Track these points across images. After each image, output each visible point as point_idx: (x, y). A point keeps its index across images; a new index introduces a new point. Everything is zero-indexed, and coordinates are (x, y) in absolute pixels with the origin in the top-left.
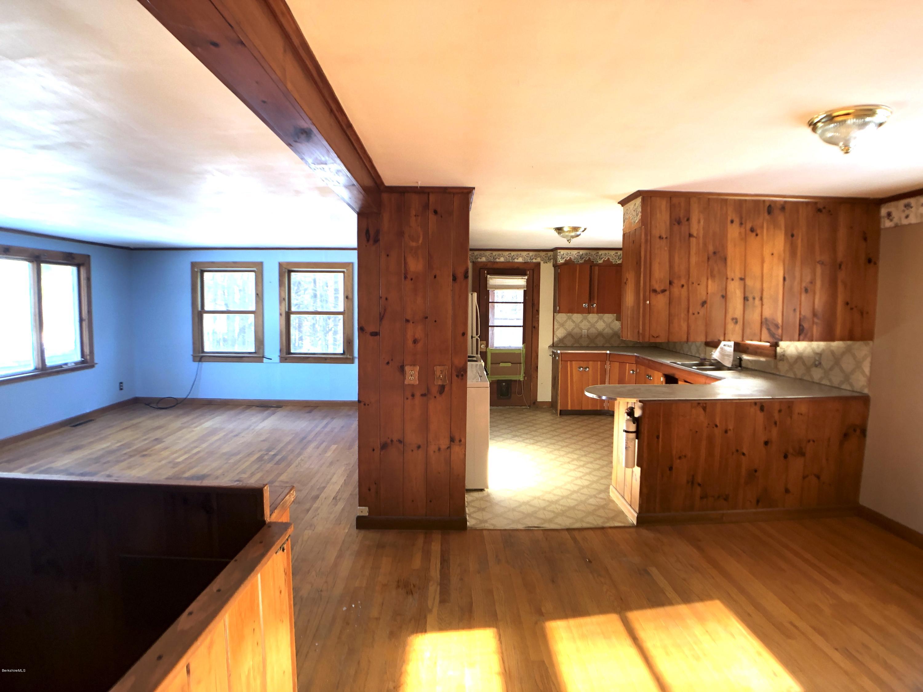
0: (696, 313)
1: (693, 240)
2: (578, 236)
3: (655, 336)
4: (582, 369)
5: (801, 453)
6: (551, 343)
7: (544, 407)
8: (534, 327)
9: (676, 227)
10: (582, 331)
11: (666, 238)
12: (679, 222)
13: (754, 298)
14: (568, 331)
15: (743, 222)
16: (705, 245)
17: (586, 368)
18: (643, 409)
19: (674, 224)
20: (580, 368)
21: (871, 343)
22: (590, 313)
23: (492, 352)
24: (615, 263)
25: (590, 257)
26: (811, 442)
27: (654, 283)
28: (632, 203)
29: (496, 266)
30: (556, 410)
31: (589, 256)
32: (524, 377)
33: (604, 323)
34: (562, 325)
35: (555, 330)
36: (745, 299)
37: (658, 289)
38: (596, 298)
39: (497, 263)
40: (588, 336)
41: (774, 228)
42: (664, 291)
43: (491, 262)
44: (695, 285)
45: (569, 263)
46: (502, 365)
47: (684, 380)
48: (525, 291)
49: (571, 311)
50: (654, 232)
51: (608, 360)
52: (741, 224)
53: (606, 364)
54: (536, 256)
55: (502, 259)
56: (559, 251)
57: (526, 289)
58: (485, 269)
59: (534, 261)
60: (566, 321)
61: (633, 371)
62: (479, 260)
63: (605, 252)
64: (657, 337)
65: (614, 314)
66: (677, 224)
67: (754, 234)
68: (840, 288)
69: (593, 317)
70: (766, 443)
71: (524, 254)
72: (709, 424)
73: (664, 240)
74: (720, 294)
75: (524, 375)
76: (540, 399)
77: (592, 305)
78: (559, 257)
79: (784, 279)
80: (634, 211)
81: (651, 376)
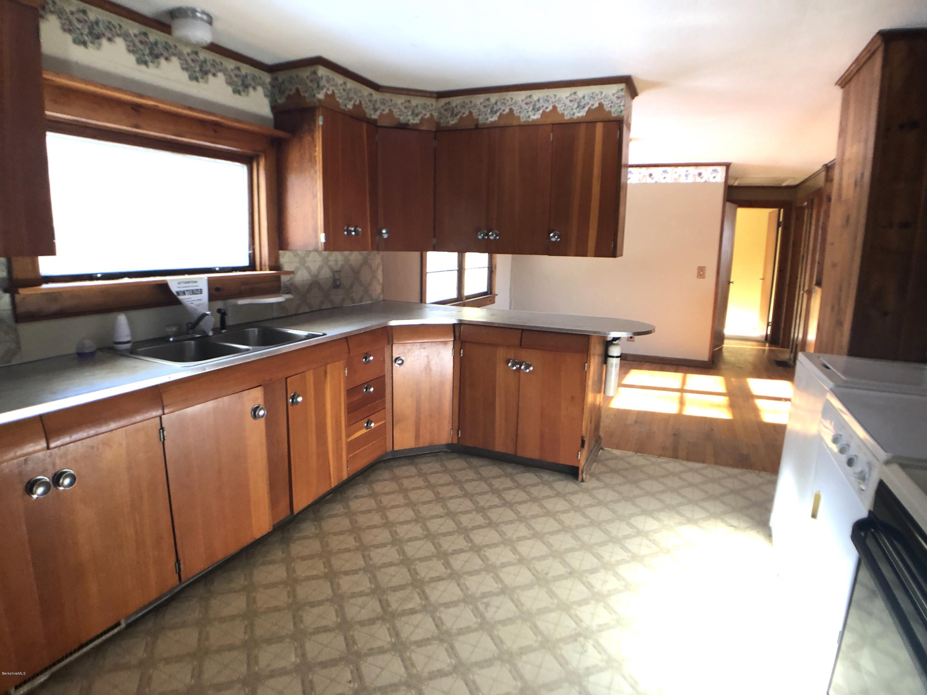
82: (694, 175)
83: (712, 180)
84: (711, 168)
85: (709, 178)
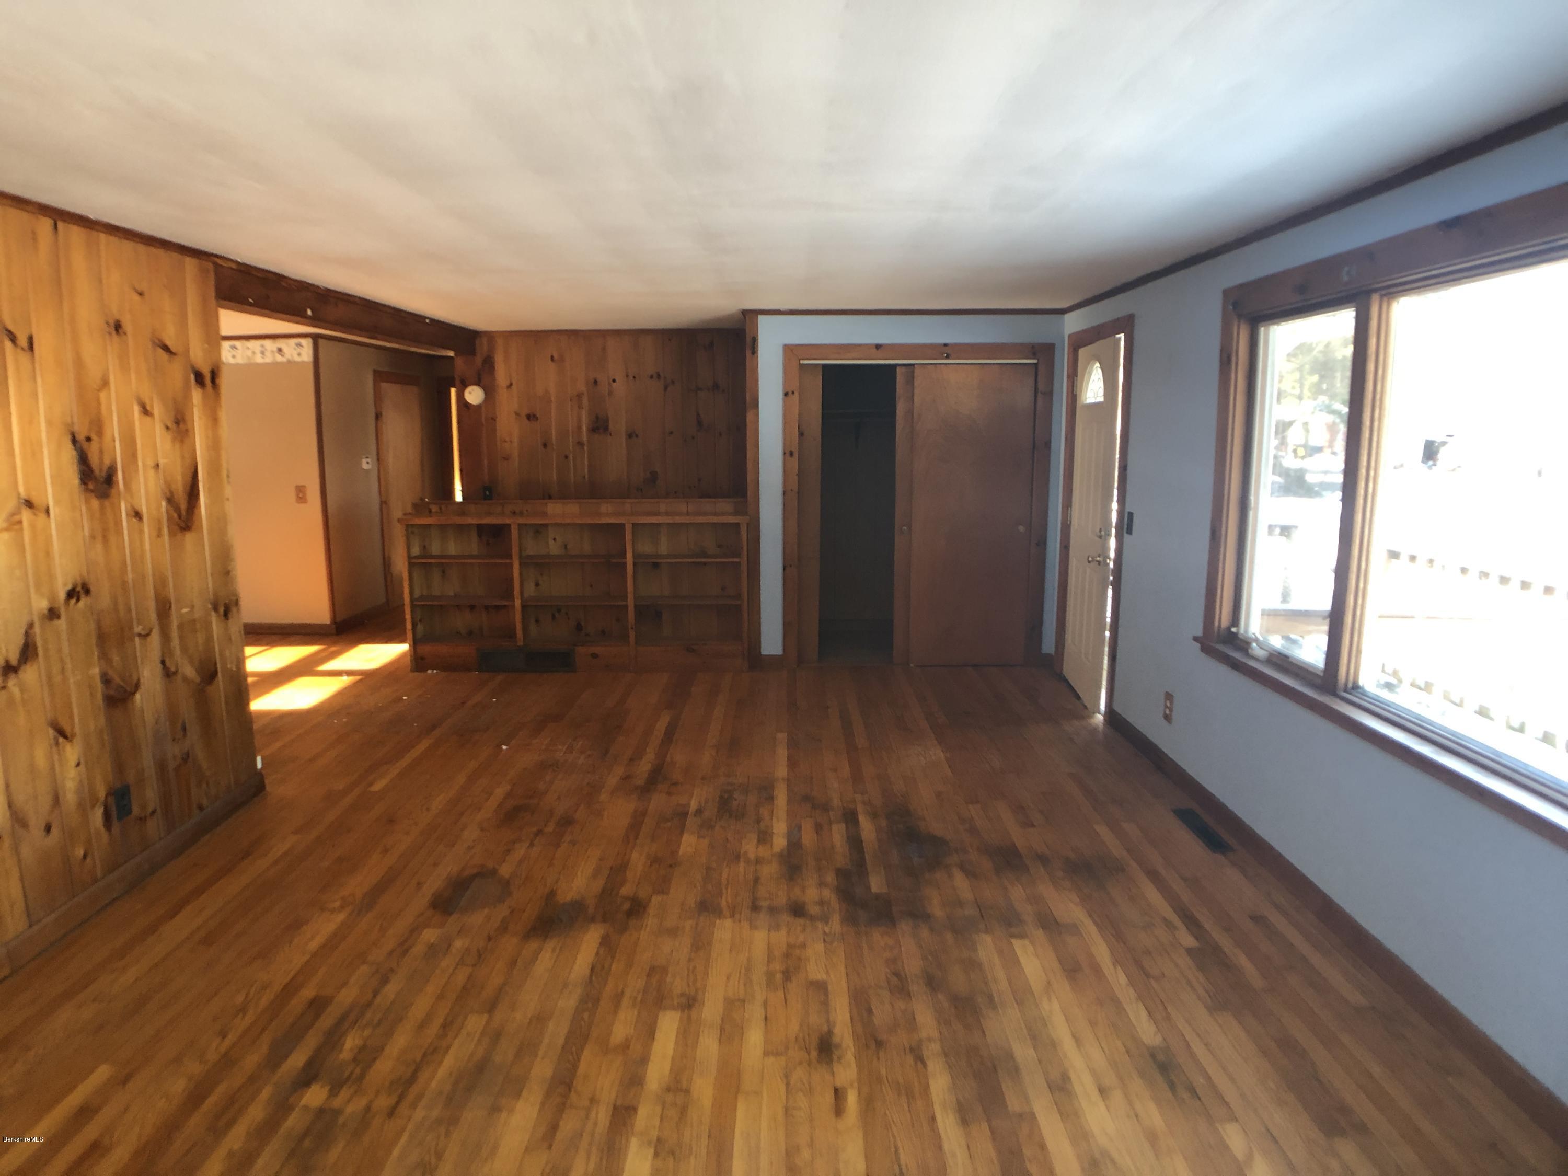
82: (272, 352)
83: (297, 359)
84: (293, 341)
85: (292, 355)
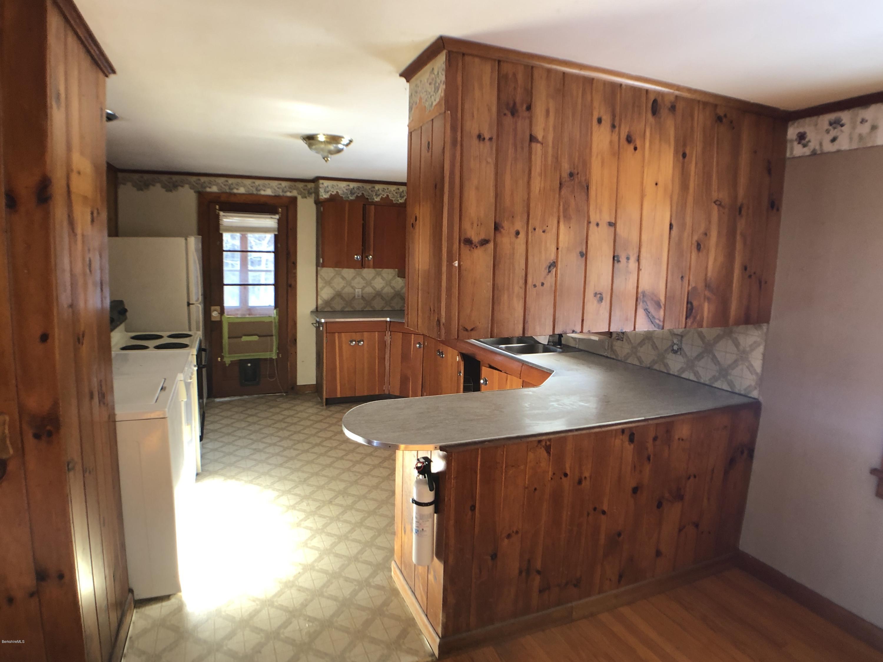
0: (539, 284)
1: (537, 148)
2: (339, 151)
3: (469, 329)
4: (354, 343)
5: (679, 497)
6: (313, 307)
7: (307, 392)
8: (290, 286)
9: (508, 120)
10: (355, 290)
11: (491, 139)
12: (514, 112)
13: (628, 259)
14: (337, 290)
15: (617, 124)
16: (557, 159)
17: (359, 342)
18: (448, 459)
19: (505, 114)
20: (351, 342)
21: (765, 326)
22: (364, 268)
23: (230, 322)
24: (396, 202)
25: (364, 192)
26: (692, 478)
27: (467, 225)
28: (428, 68)
29: (233, 199)
30: (322, 398)
31: (362, 191)
32: (278, 354)
33: (383, 280)
34: (328, 283)
35: (319, 290)
36: (615, 259)
37: (475, 239)
38: (372, 250)
39: (235, 194)
40: (362, 296)
41: (660, 140)
42: (484, 242)
43: (227, 193)
44: (539, 231)
45: (334, 199)
46: (245, 339)
47: (489, 364)
48: (276, 236)
49: (338, 264)
50: (468, 125)
51: (388, 329)
52: (613, 126)
53: (386, 336)
54: (290, 187)
55: (242, 190)
56: (321, 181)
57: (276, 233)
58: (217, 203)
59: (289, 194)
60: (332, 279)
61: (419, 343)
62: (208, 190)
63: (384, 187)
64: (472, 330)
65: (396, 268)
66: (509, 114)
67: (632, 147)
68: (739, 246)
69: (368, 273)
70: (635, 490)
71: (275, 183)
72: (554, 474)
73: (487, 143)
74: (578, 250)
75: (278, 351)
76: (301, 381)
77: (367, 257)
78: (322, 191)
79: (671, 226)
80: (430, 84)
81: (442, 352)
